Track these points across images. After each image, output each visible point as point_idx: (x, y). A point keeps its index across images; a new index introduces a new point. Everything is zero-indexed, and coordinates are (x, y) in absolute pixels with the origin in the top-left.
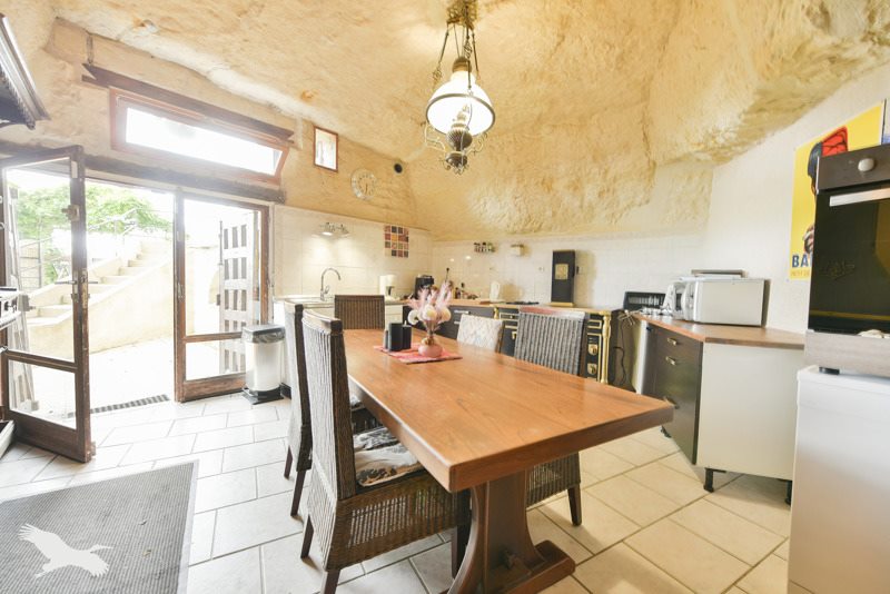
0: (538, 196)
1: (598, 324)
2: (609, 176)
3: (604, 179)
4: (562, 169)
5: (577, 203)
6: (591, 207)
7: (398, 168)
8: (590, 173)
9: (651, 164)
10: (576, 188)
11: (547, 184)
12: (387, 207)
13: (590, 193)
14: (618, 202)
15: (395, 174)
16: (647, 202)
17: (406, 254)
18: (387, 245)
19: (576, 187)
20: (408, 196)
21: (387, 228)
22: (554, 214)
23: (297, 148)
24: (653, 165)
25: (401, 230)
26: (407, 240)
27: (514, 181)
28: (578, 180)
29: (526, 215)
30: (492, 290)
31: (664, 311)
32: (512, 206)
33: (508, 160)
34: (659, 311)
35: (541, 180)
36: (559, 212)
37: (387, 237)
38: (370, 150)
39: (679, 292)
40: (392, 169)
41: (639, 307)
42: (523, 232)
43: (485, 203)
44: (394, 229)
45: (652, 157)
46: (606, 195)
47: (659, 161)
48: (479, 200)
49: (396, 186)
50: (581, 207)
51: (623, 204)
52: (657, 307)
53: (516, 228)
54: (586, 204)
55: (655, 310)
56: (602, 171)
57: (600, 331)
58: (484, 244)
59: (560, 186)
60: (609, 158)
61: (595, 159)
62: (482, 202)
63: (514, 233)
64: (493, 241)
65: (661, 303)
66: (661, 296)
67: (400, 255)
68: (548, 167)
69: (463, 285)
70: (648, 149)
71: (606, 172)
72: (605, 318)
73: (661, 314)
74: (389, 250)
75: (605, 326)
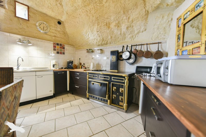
0: (105, 31)
1: (123, 80)
2: (130, 20)
3: (128, 22)
4: (112, 18)
5: (119, 33)
6: (124, 34)
7: (59, 23)
8: (123, 19)
9: (147, 12)
10: (118, 27)
11: (108, 25)
12: (55, 36)
13: (123, 27)
14: (134, 31)
15: (58, 25)
16: (145, 30)
17: (64, 53)
18: (54, 50)
19: (118, 25)
20: (65, 33)
21: (54, 44)
22: (111, 37)
23: (5, 8)
24: (147, 13)
25: (61, 45)
26: (64, 48)
27: (96, 24)
28: (119, 22)
29: (102, 38)
30: (91, 66)
31: (152, 75)
32: (97, 35)
33: (93, 16)
34: (149, 75)
35: (105, 24)
36: (113, 36)
37: (54, 47)
38: (46, 15)
39: (159, 66)
40: (57, 23)
41: (141, 72)
42: (102, 45)
43: (89, 35)
44: (58, 44)
45: (147, 9)
46: (129, 29)
47: (150, 10)
48: (86, 34)
49: (59, 29)
50: (121, 34)
51: (136, 32)
52: (149, 73)
53: (99, 44)
54: (122, 33)
55: (148, 74)
56: (127, 18)
57: (124, 83)
58: (90, 49)
59: (112, 26)
60: (130, 12)
61: (124, 13)
62: (87, 34)
63: (99, 45)
64: (92, 49)
65: (151, 71)
66: (151, 68)
67: (61, 53)
68: (107, 18)
69: (84, 64)
70: (145, 4)
71: (129, 18)
72: (126, 77)
73: (150, 76)
74: (56, 52)
75: (126, 81)
